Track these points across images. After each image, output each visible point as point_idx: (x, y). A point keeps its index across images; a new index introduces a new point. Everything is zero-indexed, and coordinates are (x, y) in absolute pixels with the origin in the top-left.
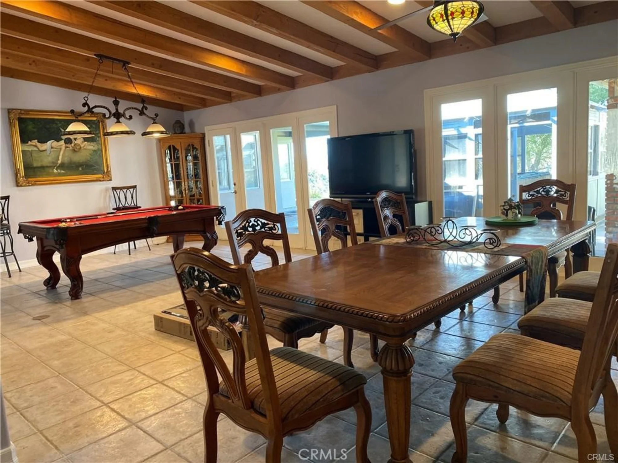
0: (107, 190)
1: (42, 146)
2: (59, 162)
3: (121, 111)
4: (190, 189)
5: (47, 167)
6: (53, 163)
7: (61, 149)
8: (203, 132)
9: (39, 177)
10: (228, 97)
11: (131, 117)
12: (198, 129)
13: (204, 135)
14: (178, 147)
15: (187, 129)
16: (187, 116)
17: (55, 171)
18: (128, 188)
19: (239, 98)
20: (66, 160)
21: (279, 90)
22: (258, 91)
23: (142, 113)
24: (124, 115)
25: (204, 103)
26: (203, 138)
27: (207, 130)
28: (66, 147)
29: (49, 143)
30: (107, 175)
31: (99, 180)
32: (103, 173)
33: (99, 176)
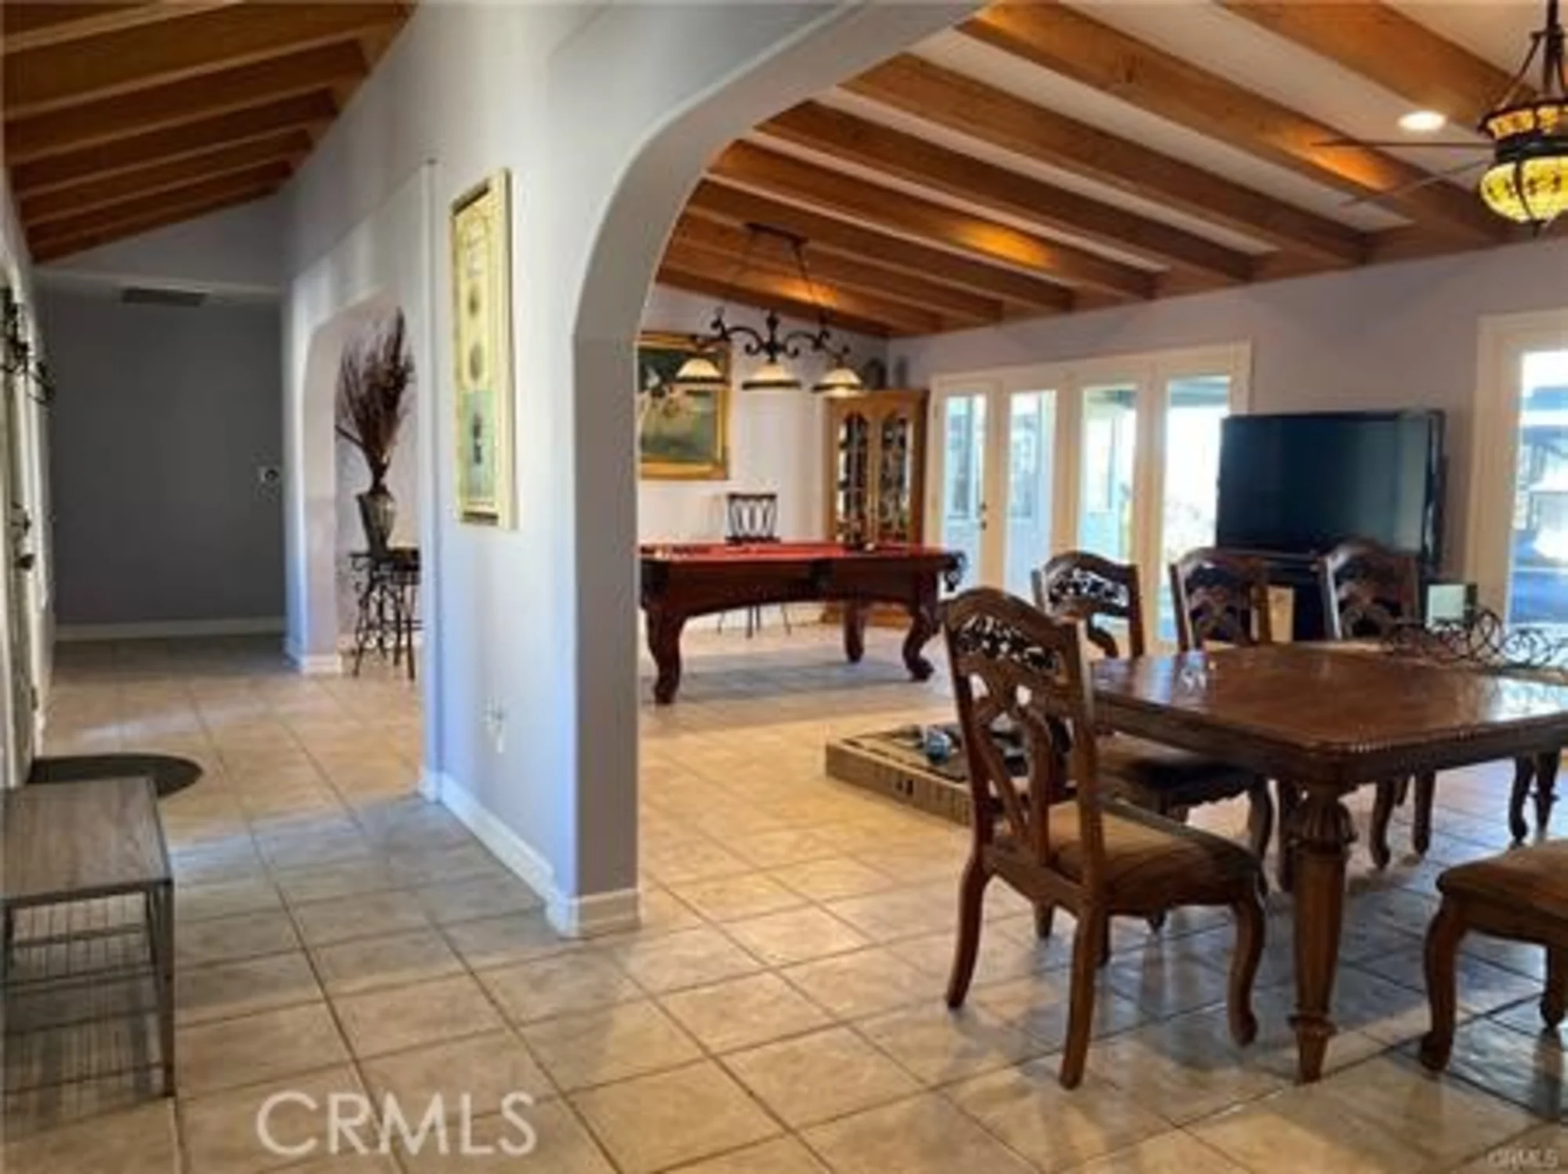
0: (716, 498)
3: (780, 338)
4: (883, 511)
8: (926, 388)
10: (993, 312)
11: (796, 353)
12: (915, 381)
13: (927, 393)
14: (868, 417)
15: (891, 380)
16: (894, 350)
18: (759, 498)
19: (1020, 314)
20: (651, 432)
21: (1116, 301)
22: (1064, 301)
23: (818, 344)
24: (783, 348)
25: (936, 324)
26: (922, 402)
27: (935, 385)
28: (654, 406)
30: (721, 469)
31: (704, 477)
32: (715, 463)
33: (706, 468)
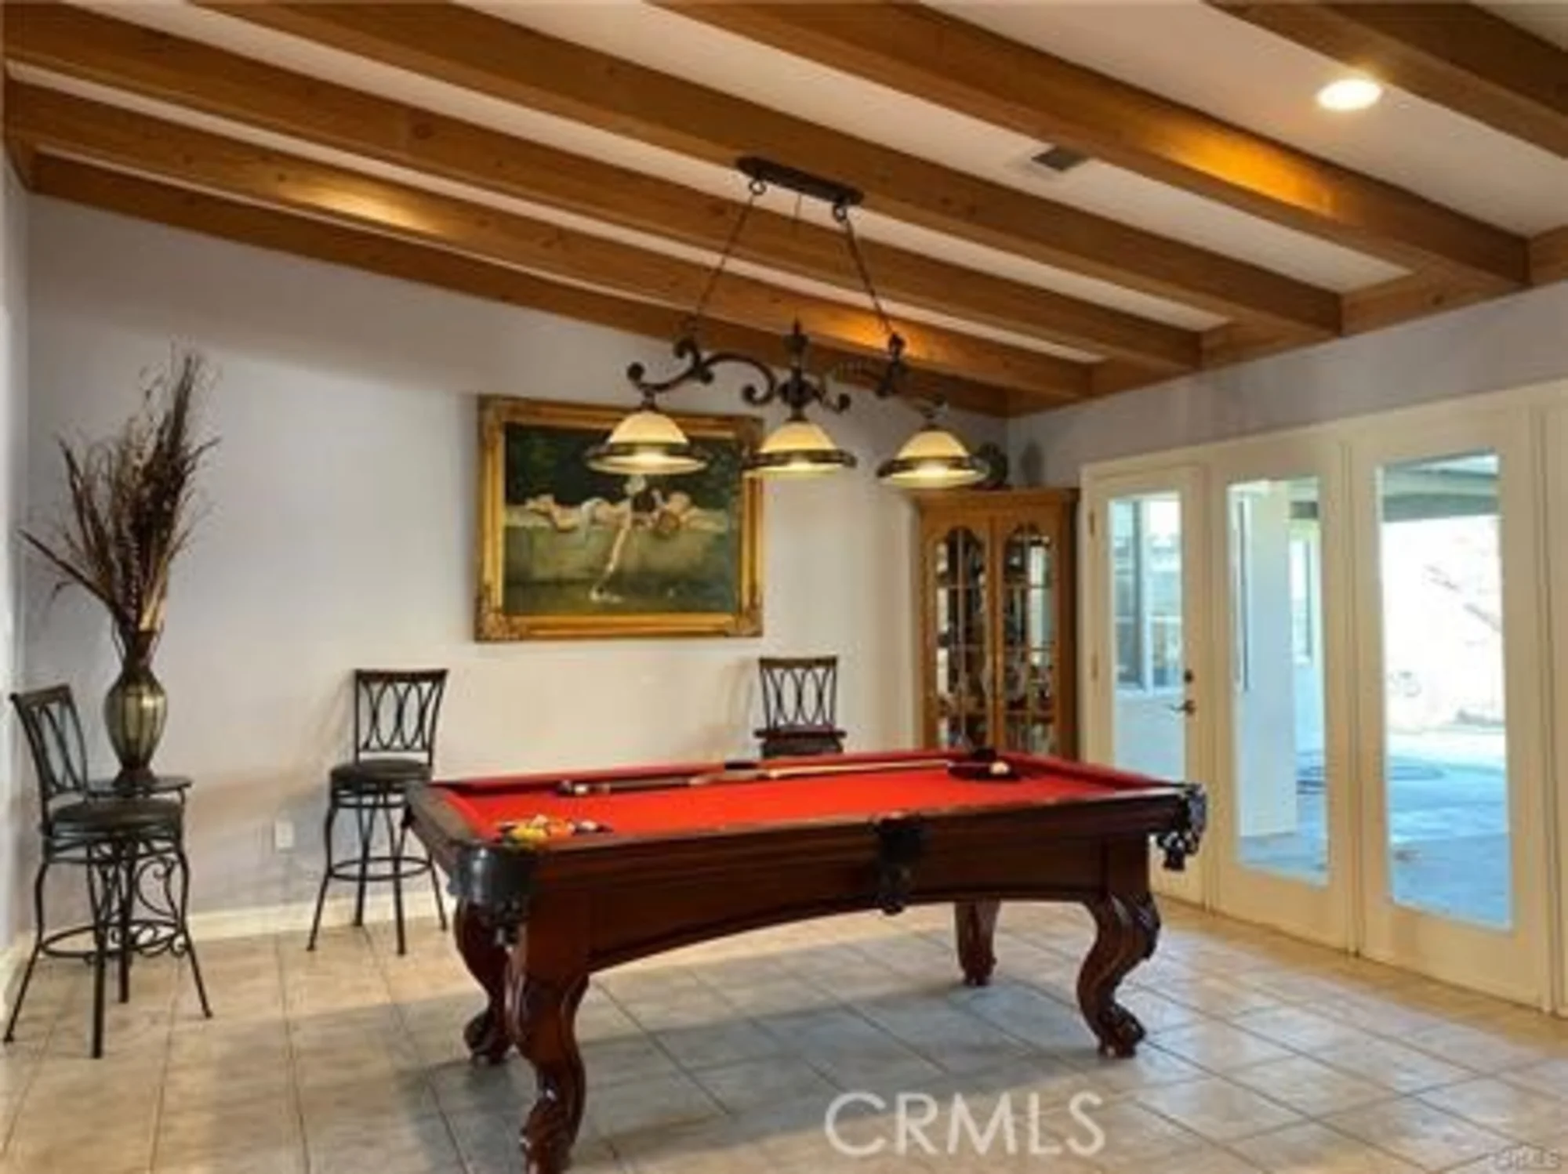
0: (743, 666)
1: (563, 517)
2: (611, 567)
4: (1011, 680)
5: (572, 582)
6: (591, 570)
7: (618, 528)
8: (1074, 485)
9: (544, 613)
10: (1190, 354)
11: (844, 403)
12: (1054, 476)
13: (1076, 493)
14: (982, 534)
15: (1014, 477)
16: (1018, 433)
17: (594, 596)
18: (808, 664)
19: (1237, 351)
20: (632, 563)
22: (1330, 316)
23: (885, 388)
24: (819, 394)
25: (1087, 384)
28: (636, 522)
29: (587, 505)
30: (749, 621)
31: (721, 633)
32: (738, 611)
33: (725, 619)
